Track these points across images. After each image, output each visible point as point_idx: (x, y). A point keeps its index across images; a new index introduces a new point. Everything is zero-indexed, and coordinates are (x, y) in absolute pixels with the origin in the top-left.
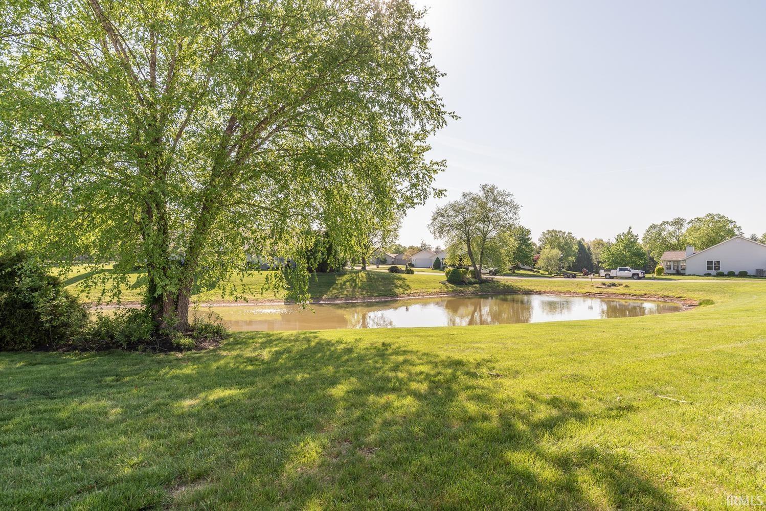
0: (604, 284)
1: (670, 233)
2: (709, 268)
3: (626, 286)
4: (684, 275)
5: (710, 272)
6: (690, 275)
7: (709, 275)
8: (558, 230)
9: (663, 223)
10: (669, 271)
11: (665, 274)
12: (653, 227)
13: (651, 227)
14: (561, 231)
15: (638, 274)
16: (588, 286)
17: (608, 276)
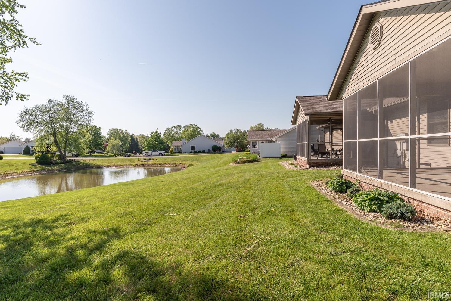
0: (145, 159)
1: (175, 132)
2: (192, 149)
3: (156, 160)
4: (182, 153)
5: (192, 151)
6: (184, 153)
7: (191, 152)
8: (119, 129)
9: (173, 127)
10: (175, 151)
11: (174, 153)
12: (168, 129)
13: (167, 129)
14: (121, 129)
15: (162, 153)
16: (137, 161)
17: (147, 155)
